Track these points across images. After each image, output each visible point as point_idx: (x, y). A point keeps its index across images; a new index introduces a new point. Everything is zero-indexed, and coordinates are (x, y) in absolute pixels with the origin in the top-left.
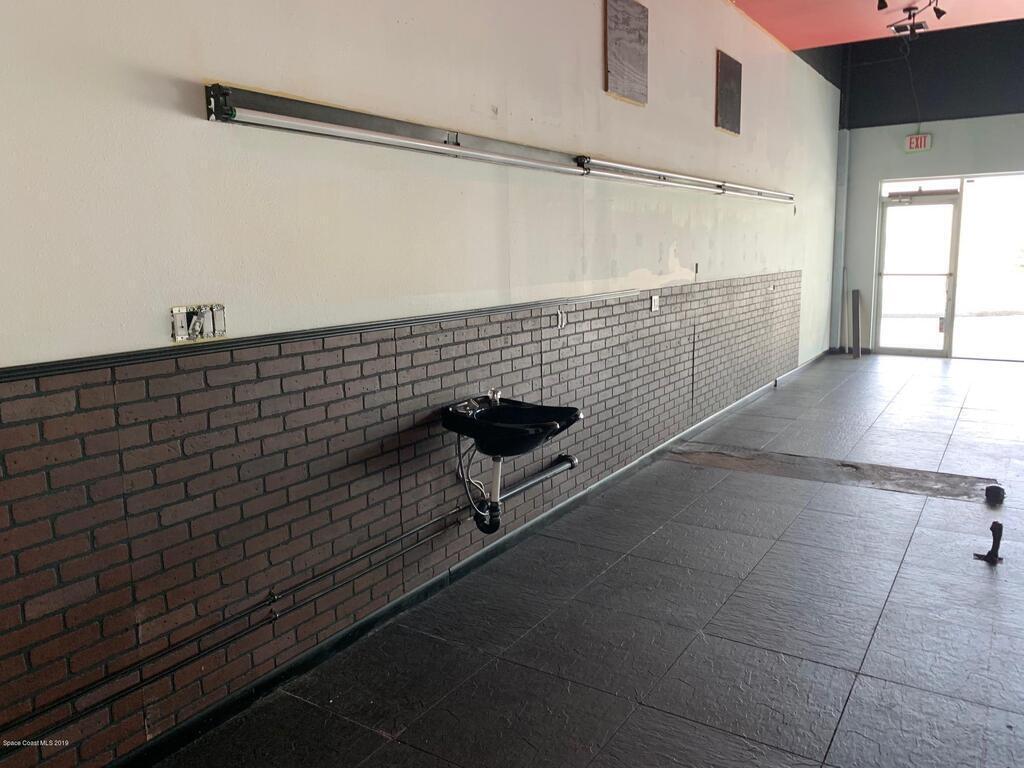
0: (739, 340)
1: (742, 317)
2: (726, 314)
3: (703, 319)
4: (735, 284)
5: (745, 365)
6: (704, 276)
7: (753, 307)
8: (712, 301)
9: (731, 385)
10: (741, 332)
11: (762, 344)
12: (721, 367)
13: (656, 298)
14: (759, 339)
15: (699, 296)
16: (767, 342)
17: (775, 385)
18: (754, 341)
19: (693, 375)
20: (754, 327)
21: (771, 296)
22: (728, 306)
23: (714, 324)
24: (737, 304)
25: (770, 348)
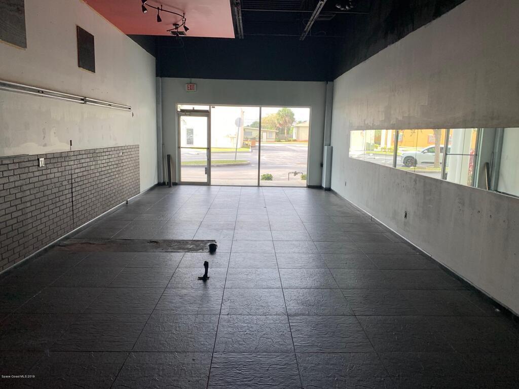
0: (103, 181)
1: (103, 169)
2: (93, 167)
3: (77, 171)
4: (97, 151)
5: (107, 194)
6: (76, 147)
7: (110, 164)
8: (83, 161)
9: (99, 205)
10: (104, 177)
11: (117, 183)
12: (91, 196)
13: (42, 160)
14: (115, 180)
15: (73, 158)
16: (121, 181)
17: (127, 203)
18: (112, 181)
19: (72, 201)
20: (112, 174)
21: (121, 158)
22: (94, 163)
23: (85, 173)
24: (99, 162)
25: (122, 184)
